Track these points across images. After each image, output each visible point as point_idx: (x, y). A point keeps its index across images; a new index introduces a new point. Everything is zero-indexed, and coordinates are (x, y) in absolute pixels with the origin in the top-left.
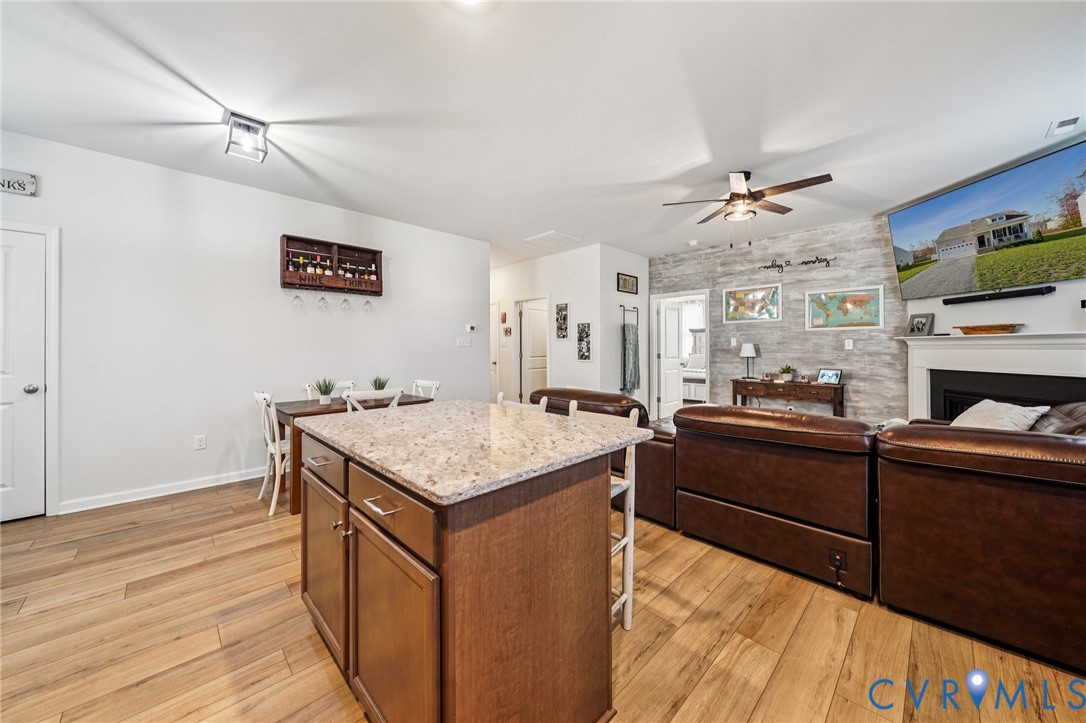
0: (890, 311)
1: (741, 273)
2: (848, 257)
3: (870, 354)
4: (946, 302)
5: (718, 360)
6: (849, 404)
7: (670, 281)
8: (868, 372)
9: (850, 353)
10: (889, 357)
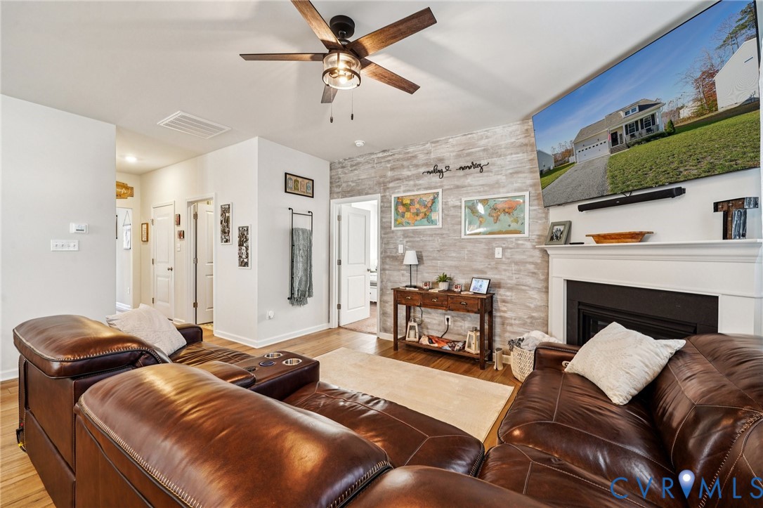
0: (533, 218)
1: (408, 178)
2: (498, 163)
3: (516, 263)
4: (581, 208)
5: (387, 267)
6: (498, 314)
7: (347, 186)
8: (514, 282)
9: (499, 262)
10: (533, 266)
